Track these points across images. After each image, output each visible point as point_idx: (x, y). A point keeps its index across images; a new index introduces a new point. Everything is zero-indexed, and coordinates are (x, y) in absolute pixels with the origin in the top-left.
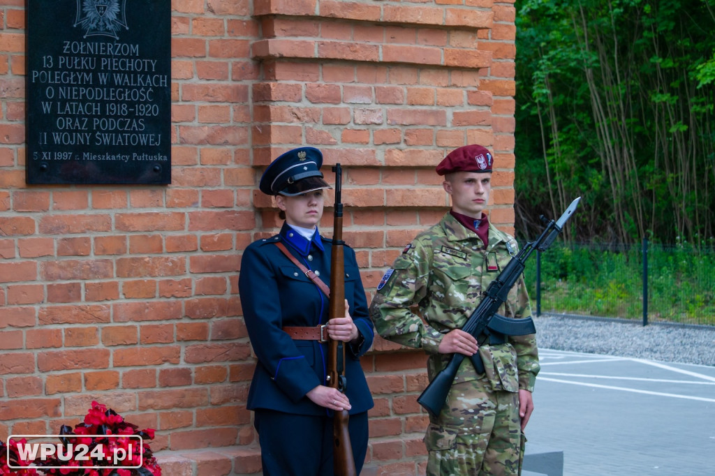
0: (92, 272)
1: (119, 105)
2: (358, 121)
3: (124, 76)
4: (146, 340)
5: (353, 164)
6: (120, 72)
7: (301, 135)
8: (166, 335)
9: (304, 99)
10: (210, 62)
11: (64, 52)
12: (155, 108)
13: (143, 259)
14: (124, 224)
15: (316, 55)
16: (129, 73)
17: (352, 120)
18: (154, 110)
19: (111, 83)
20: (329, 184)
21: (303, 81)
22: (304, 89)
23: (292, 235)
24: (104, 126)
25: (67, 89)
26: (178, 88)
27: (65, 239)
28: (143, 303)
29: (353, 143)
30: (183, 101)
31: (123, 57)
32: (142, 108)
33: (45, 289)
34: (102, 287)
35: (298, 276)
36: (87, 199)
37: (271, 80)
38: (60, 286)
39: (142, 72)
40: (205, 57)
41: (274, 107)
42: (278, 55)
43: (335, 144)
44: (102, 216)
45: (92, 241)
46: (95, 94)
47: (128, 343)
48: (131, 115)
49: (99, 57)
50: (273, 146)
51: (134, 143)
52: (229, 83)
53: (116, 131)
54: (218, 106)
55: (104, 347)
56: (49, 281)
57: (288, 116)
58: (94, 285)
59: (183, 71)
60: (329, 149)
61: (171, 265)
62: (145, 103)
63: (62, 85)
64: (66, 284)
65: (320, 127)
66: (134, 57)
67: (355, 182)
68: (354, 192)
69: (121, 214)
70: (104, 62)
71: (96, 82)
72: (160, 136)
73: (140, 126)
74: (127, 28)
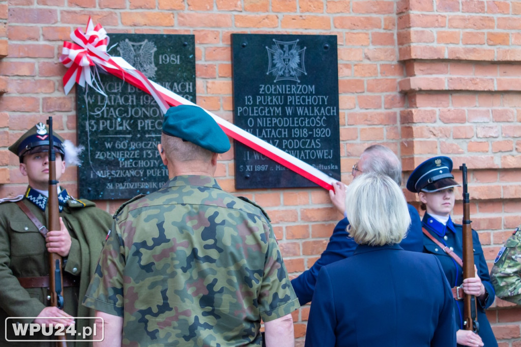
0: (285, 252)
1: (301, 130)
2: (480, 135)
3: (304, 109)
5: (477, 168)
6: (301, 105)
7: (437, 147)
9: (438, 120)
10: (368, 96)
11: (260, 93)
12: (328, 131)
13: (321, 241)
14: (307, 216)
15: (446, 87)
16: (308, 106)
17: (475, 135)
18: (327, 132)
19: (295, 114)
20: (458, 183)
21: (437, 107)
22: (438, 113)
23: (432, 221)
24: (291, 145)
25: (263, 120)
26: (344, 116)
29: (476, 151)
30: (348, 125)
31: (303, 94)
32: (318, 131)
34: (292, 262)
35: (438, 252)
36: (280, 199)
37: (413, 107)
39: (318, 105)
40: (364, 92)
41: (415, 127)
42: (417, 89)
43: (462, 153)
44: (291, 211)
45: (284, 230)
46: (284, 122)
48: (310, 137)
49: (286, 96)
50: (416, 156)
51: (313, 156)
52: (383, 111)
53: (300, 149)
54: (374, 128)
57: (426, 133)
58: (286, 261)
59: (347, 103)
60: (458, 158)
62: (320, 127)
63: (259, 117)
65: (451, 141)
66: (312, 94)
67: (479, 181)
68: (477, 188)
69: (305, 209)
70: (290, 98)
71: (284, 114)
72: (332, 151)
73: (317, 145)
74: (306, 74)
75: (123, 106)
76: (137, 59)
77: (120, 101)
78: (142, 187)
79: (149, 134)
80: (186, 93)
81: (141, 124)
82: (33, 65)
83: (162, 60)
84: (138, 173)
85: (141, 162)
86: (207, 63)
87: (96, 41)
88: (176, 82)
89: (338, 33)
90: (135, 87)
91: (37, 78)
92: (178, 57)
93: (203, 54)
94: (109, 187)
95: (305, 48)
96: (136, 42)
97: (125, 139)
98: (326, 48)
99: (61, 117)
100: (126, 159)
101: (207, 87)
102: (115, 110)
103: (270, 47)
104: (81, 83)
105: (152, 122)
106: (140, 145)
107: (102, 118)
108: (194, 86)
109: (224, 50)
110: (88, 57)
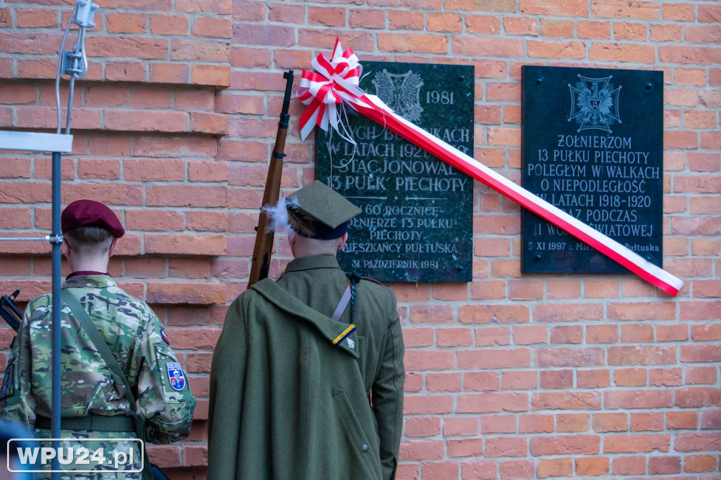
0: (584, 359)
1: (611, 197)
3: (617, 169)
4: (636, 427)
6: (612, 164)
8: (657, 423)
10: (702, 154)
11: (559, 145)
12: (647, 199)
13: (634, 347)
14: (616, 313)
18: (646, 201)
19: (604, 176)
24: (597, 217)
25: (561, 182)
26: (670, 180)
27: (558, 327)
28: (633, 391)
30: (674, 192)
31: (615, 149)
32: (634, 199)
33: (539, 375)
34: (593, 374)
36: (580, 288)
38: (552, 373)
39: (635, 164)
40: (696, 149)
44: (594, 305)
45: (585, 330)
46: (591, 186)
47: (619, 430)
48: (624, 206)
49: (593, 150)
51: (626, 233)
52: (720, 174)
53: (609, 223)
54: (709, 198)
55: (595, 434)
56: (543, 367)
58: (585, 372)
59: (674, 163)
61: (661, 353)
62: (638, 194)
63: (556, 178)
64: (559, 371)
66: (627, 149)
69: (613, 304)
70: (598, 155)
71: (589, 175)
72: (651, 226)
73: (632, 218)
74: (620, 122)
75: (376, 157)
76: (397, 96)
77: (373, 152)
78: (398, 266)
79: (410, 196)
80: (461, 143)
81: (400, 182)
82: (261, 99)
83: (431, 98)
84: (394, 247)
85: (398, 233)
86: (488, 104)
87: (346, 70)
88: (448, 128)
89: (665, 68)
90: (394, 134)
91: (265, 117)
92: (452, 94)
93: (484, 91)
94: (354, 265)
95: (620, 87)
96: (396, 73)
97: (379, 201)
98: (648, 87)
99: (295, 170)
100: (378, 229)
101: (488, 135)
102: (366, 163)
103: (574, 85)
104: (324, 126)
105: (414, 181)
106: (398, 210)
107: (350, 173)
108: (472, 133)
109: (512, 87)
110: (333, 92)
